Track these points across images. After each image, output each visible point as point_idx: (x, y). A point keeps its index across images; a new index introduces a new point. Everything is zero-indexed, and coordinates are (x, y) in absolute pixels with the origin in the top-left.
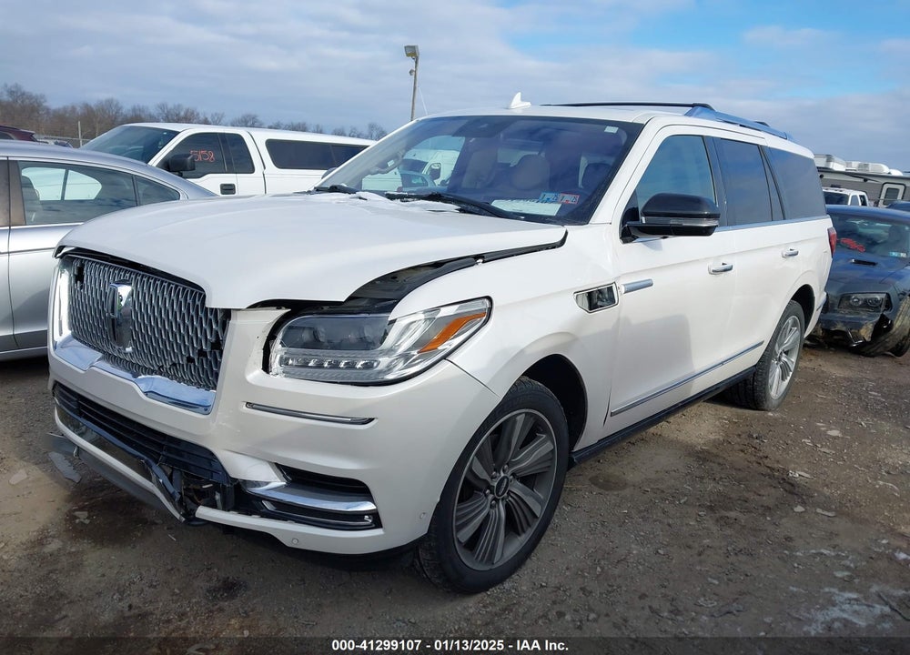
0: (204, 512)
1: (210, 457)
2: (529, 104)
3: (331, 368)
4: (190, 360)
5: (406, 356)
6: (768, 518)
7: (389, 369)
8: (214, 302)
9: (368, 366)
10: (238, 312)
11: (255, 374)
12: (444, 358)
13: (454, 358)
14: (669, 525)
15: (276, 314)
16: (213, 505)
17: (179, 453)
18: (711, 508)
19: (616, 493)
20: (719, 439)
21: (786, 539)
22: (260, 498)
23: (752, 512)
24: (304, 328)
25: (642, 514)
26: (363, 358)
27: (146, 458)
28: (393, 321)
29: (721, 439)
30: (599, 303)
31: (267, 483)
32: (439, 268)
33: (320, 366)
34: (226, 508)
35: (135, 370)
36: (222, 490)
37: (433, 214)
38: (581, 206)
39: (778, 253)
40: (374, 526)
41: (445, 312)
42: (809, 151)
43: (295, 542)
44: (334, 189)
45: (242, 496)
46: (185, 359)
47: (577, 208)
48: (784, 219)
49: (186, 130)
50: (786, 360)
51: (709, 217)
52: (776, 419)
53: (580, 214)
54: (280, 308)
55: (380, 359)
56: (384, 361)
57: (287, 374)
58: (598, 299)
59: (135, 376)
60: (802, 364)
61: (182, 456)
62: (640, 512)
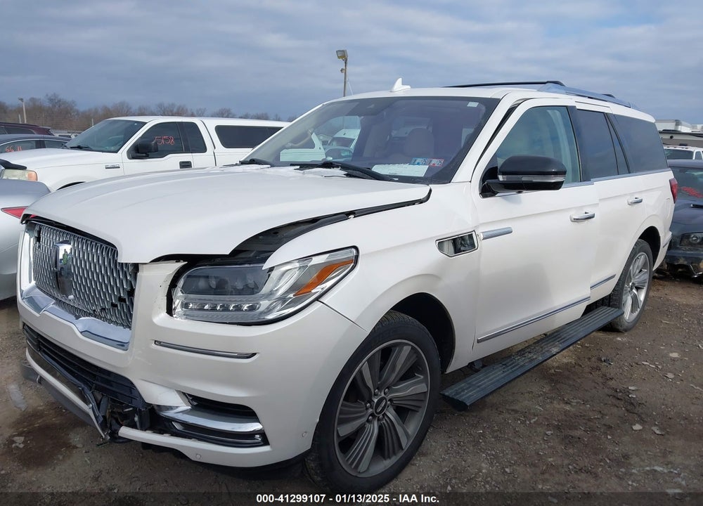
0: (125, 432)
1: (129, 385)
2: (409, 87)
3: (223, 311)
4: (114, 305)
5: (283, 299)
6: (609, 437)
7: (269, 310)
8: (125, 257)
9: (252, 308)
10: (144, 266)
11: (161, 317)
12: (317, 299)
13: (325, 299)
14: (518, 444)
15: (175, 266)
16: (133, 426)
17: (108, 382)
18: (558, 428)
19: (475, 414)
20: (571, 363)
21: (623, 457)
22: (171, 420)
23: (595, 431)
24: (200, 277)
25: (495, 434)
26: (247, 302)
27: (83, 386)
28: (271, 269)
29: (573, 362)
30: (462, 248)
31: (177, 407)
32: (315, 223)
33: (213, 309)
34: (143, 428)
35: (77, 313)
36: (139, 413)
37: (327, 179)
38: (445, 168)
39: (624, 202)
40: (262, 443)
41: (316, 261)
42: (650, 116)
43: (198, 456)
44: (252, 162)
45: (155, 419)
46: (110, 304)
47: (441, 171)
48: (629, 173)
49: (152, 121)
50: (636, 292)
51: (556, 174)
52: (623, 344)
53: (444, 175)
54: (179, 261)
55: (261, 302)
56: (264, 304)
57: (187, 316)
58: (462, 244)
59: (77, 318)
60: (651, 294)
61: (111, 386)
62: (494, 431)
